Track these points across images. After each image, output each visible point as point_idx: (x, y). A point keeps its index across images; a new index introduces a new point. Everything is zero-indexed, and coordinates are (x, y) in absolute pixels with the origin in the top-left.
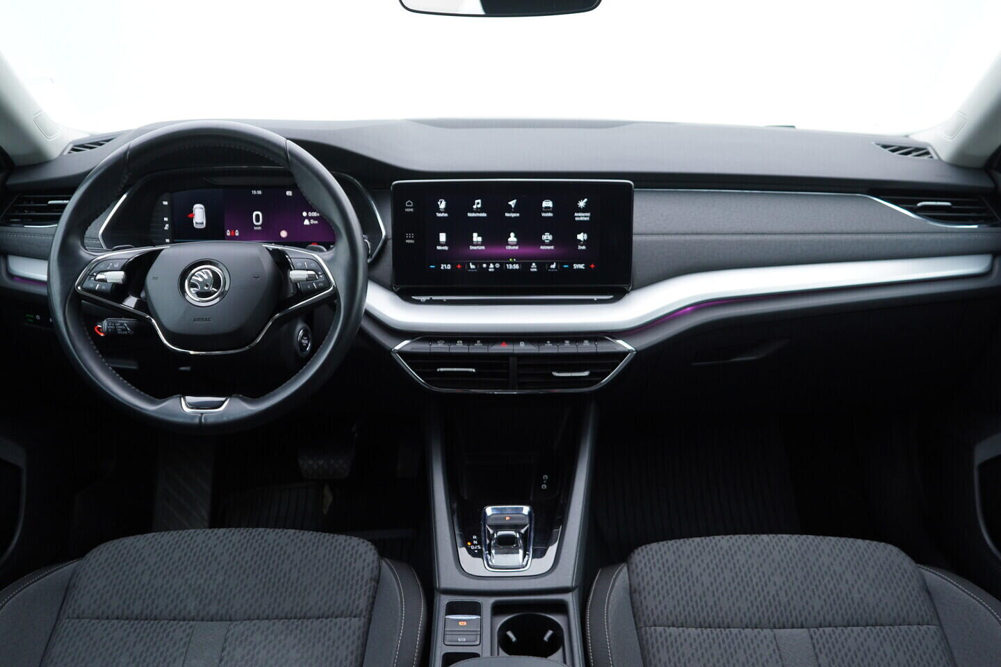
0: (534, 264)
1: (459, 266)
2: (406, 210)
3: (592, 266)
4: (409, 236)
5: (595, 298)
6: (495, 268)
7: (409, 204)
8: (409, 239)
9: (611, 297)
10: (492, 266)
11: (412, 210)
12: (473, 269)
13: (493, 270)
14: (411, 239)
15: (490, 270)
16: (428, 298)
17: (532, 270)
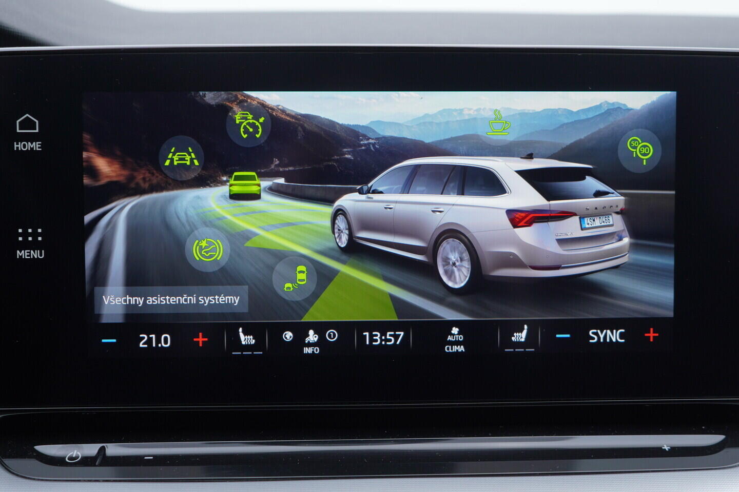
0: (455, 330)
1: (201, 340)
2: (19, 146)
3: (652, 335)
4: (25, 235)
5: (666, 441)
6: (321, 342)
7: (27, 124)
8: (25, 246)
9: (722, 437)
10: (312, 337)
11: (36, 146)
12: (248, 347)
13: (317, 350)
14: (34, 246)
15: (308, 350)
16: (91, 449)
17: (448, 349)
